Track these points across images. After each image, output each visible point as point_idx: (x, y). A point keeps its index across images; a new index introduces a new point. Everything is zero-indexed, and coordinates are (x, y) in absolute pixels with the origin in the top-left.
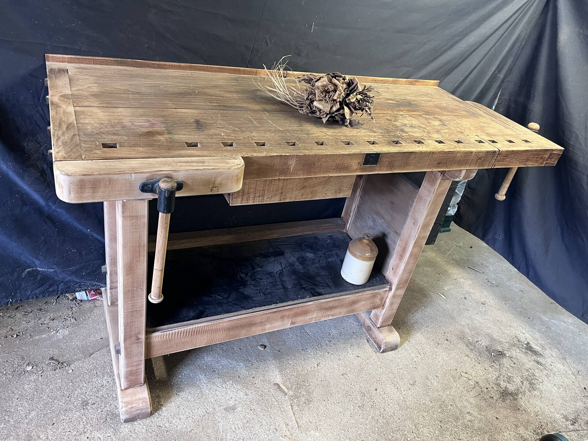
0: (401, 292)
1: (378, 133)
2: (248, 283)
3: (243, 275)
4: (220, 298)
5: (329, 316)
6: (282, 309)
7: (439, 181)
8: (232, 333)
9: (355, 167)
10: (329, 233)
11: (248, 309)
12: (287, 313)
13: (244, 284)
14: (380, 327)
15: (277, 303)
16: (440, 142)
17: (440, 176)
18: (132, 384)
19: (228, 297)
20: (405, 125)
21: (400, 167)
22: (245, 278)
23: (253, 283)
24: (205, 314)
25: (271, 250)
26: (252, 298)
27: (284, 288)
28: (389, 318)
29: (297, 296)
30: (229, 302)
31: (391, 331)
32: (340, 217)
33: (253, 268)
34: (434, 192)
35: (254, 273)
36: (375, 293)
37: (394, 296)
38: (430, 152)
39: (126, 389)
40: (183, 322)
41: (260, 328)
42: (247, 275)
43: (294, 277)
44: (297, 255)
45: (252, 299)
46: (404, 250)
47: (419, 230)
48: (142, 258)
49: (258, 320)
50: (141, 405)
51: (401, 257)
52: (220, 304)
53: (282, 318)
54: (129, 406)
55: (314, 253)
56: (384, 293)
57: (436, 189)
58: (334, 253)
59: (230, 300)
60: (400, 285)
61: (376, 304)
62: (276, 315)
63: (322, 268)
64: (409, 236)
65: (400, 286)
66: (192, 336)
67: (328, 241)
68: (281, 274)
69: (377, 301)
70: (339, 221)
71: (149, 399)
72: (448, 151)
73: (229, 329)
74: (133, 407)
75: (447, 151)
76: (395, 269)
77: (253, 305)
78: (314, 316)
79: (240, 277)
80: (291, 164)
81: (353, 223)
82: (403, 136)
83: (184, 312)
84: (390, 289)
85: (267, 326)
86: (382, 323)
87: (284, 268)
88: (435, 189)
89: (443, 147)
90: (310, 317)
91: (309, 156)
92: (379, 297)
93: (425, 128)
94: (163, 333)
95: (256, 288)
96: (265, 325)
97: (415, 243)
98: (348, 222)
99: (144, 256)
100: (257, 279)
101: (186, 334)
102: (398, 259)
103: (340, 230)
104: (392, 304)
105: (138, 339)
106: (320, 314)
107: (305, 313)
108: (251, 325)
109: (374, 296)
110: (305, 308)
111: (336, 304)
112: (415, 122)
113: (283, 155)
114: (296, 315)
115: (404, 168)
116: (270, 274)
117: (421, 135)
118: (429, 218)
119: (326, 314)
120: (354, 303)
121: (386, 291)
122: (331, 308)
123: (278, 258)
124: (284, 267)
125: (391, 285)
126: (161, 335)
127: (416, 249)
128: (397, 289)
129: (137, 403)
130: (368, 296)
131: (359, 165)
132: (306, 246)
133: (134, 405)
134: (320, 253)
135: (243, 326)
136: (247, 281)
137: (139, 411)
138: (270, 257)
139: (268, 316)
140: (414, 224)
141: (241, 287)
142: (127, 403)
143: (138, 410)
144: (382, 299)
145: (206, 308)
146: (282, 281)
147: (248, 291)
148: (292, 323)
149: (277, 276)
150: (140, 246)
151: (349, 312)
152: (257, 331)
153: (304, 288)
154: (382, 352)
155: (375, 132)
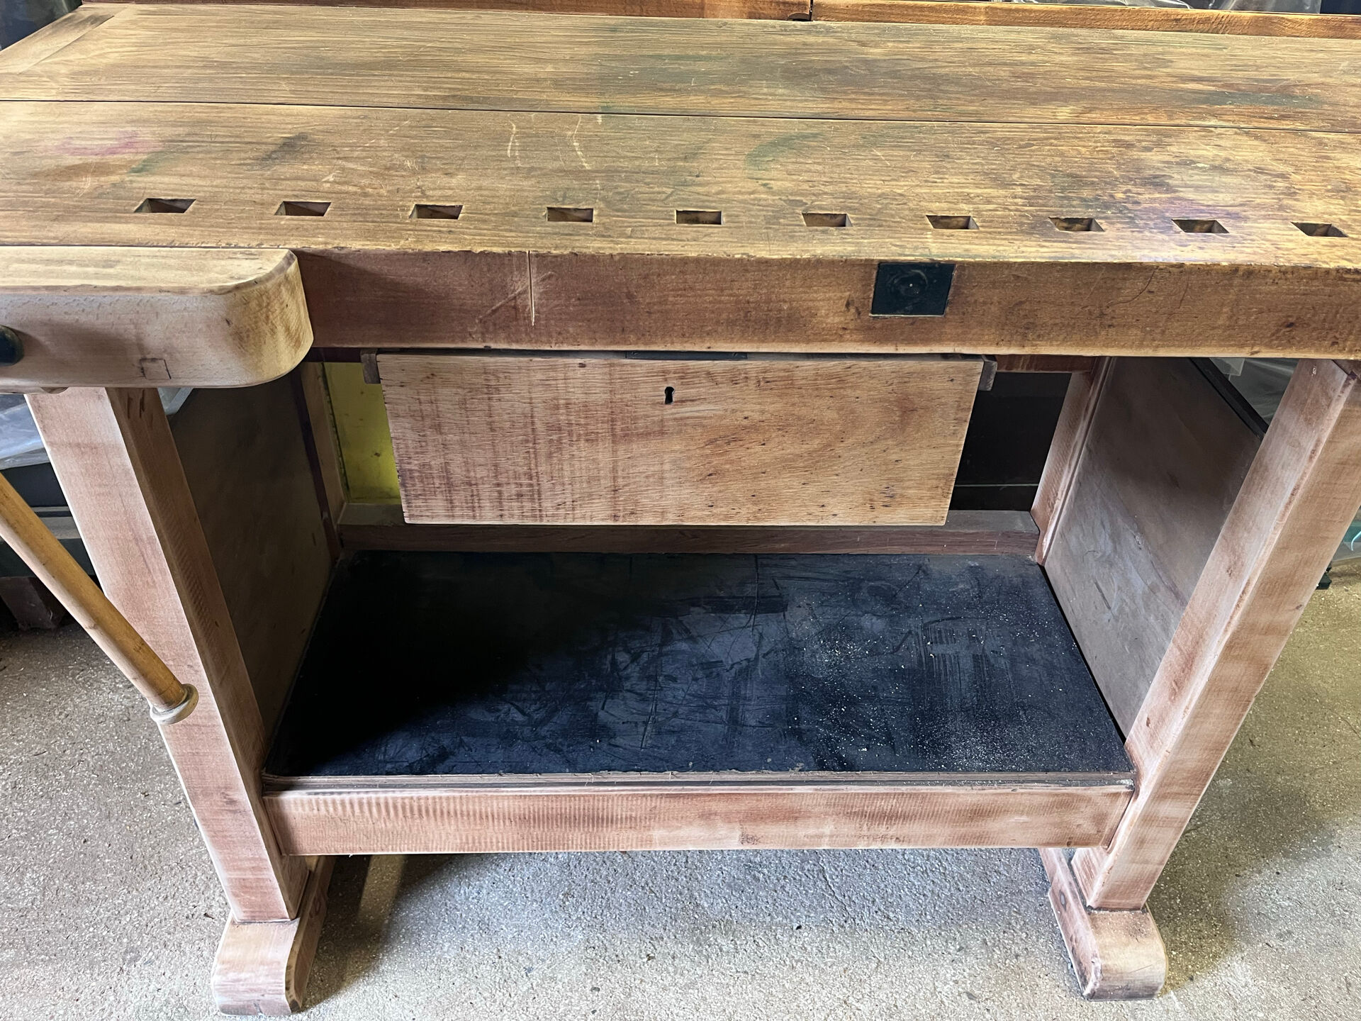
0: (1182, 811)
1: (1019, 190)
2: (627, 685)
3: (623, 658)
4: (519, 717)
5: (884, 838)
6: (700, 790)
7: (1337, 409)
8: (536, 832)
9: (835, 320)
10: (974, 558)
11: (584, 771)
12: (714, 806)
13: (612, 686)
14: (1099, 909)
15: (683, 769)
16: (1329, 231)
17: (1345, 386)
18: (257, 915)
19: (542, 722)
20: (1187, 163)
21: (1067, 330)
22: (626, 668)
23: (642, 687)
24: (449, 762)
25: (751, 590)
26: (614, 736)
27: (735, 722)
28: (1133, 885)
29: (763, 756)
30: (537, 737)
31: (1135, 932)
32: (1029, 509)
33: (667, 638)
34: (1314, 452)
35: (661, 655)
36: (1068, 794)
37: (1147, 819)
38: (1234, 270)
39: (244, 923)
40: (376, 774)
41: (632, 834)
42: (635, 658)
43: (783, 690)
44: (829, 616)
45: (613, 741)
46: (1189, 662)
47: (1247, 598)
48: (158, 578)
49: (619, 810)
50: (262, 979)
51: (1178, 687)
52: (508, 737)
53: (707, 816)
54: (232, 975)
55: (892, 620)
56: (1108, 800)
57: (1324, 440)
58: (961, 628)
59: (544, 731)
60: (1170, 785)
61: (1078, 831)
62: (679, 804)
63: (896, 674)
64: (1210, 617)
65: (1175, 789)
66: (409, 820)
67: (961, 586)
68: (745, 672)
69: (1082, 822)
70: (1016, 520)
71: (288, 967)
72: (1337, 270)
73: (524, 820)
74: (238, 980)
75: (1332, 265)
76: (1156, 724)
77: (606, 761)
78: (828, 829)
79: (614, 663)
80: (525, 292)
81: (1062, 535)
82: (1137, 203)
83: (395, 747)
84: (1134, 792)
85: (658, 833)
86: (1108, 895)
87: (764, 656)
88: (1319, 441)
89: (1325, 250)
90: (812, 831)
91: (595, 259)
92: (1088, 811)
93: (1283, 176)
94: (313, 797)
95: (641, 706)
96: (649, 828)
97: (1229, 647)
98: (1046, 530)
99: (162, 572)
100: (661, 679)
101: (388, 811)
102: (1166, 694)
103: (1016, 550)
104: (1140, 842)
105: (232, 802)
106: (848, 828)
107: (793, 816)
108: (597, 820)
109: (1066, 804)
110: (787, 803)
111: (909, 806)
112: (1251, 152)
113: (478, 250)
114: (756, 817)
115: (1090, 337)
116: (710, 667)
117: (1239, 200)
118: (1291, 557)
119: (872, 832)
120: (977, 813)
121: (1117, 795)
122: (890, 817)
123: (760, 617)
124: (765, 649)
125: (1137, 778)
126: (310, 802)
127: (1236, 671)
128: (1160, 795)
129: (252, 971)
130: (1037, 800)
131: (853, 310)
132: (875, 592)
133: (243, 976)
134: (914, 623)
135: (572, 820)
136: (627, 678)
137: (256, 996)
138: (739, 611)
139: (650, 803)
140: (1230, 571)
141: (601, 695)
142: (232, 965)
143: (255, 991)
144: (1100, 819)
145: (461, 744)
146: (735, 695)
147: (614, 712)
148: (745, 839)
149: (728, 676)
150: (137, 540)
151: (963, 839)
152: (619, 840)
153: (798, 734)
154: (1093, 996)
155: (1006, 185)
